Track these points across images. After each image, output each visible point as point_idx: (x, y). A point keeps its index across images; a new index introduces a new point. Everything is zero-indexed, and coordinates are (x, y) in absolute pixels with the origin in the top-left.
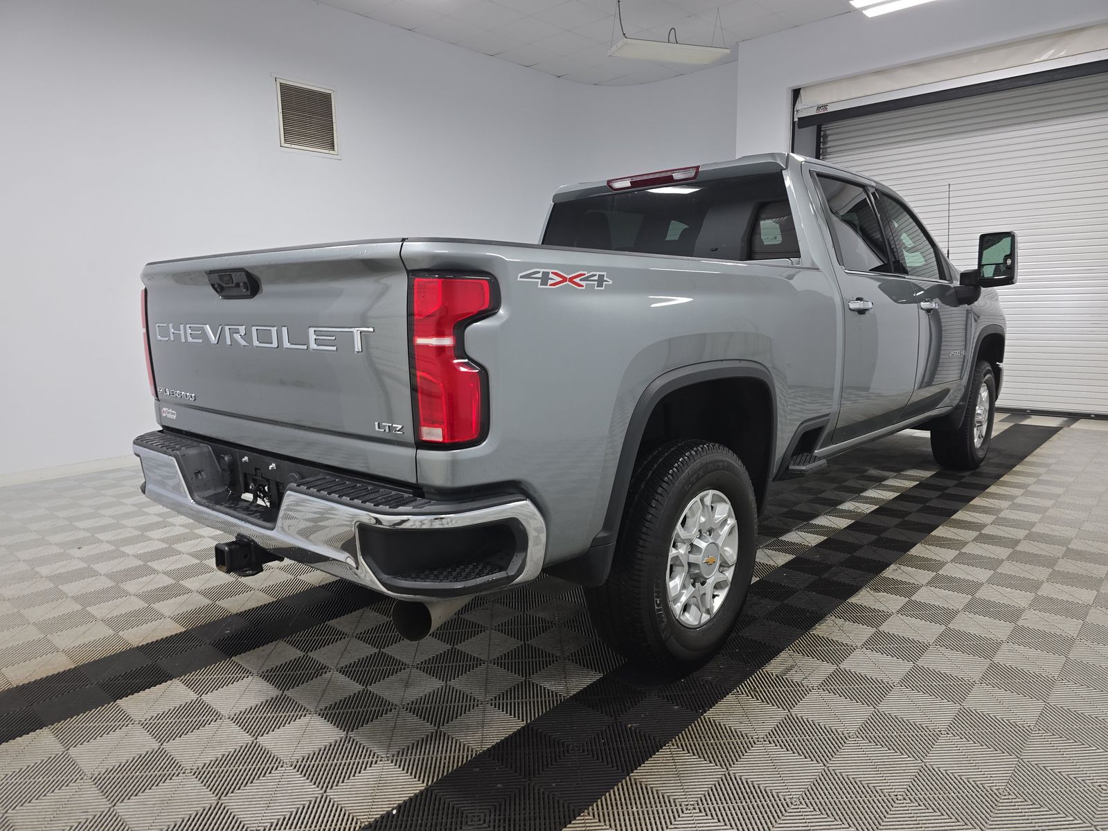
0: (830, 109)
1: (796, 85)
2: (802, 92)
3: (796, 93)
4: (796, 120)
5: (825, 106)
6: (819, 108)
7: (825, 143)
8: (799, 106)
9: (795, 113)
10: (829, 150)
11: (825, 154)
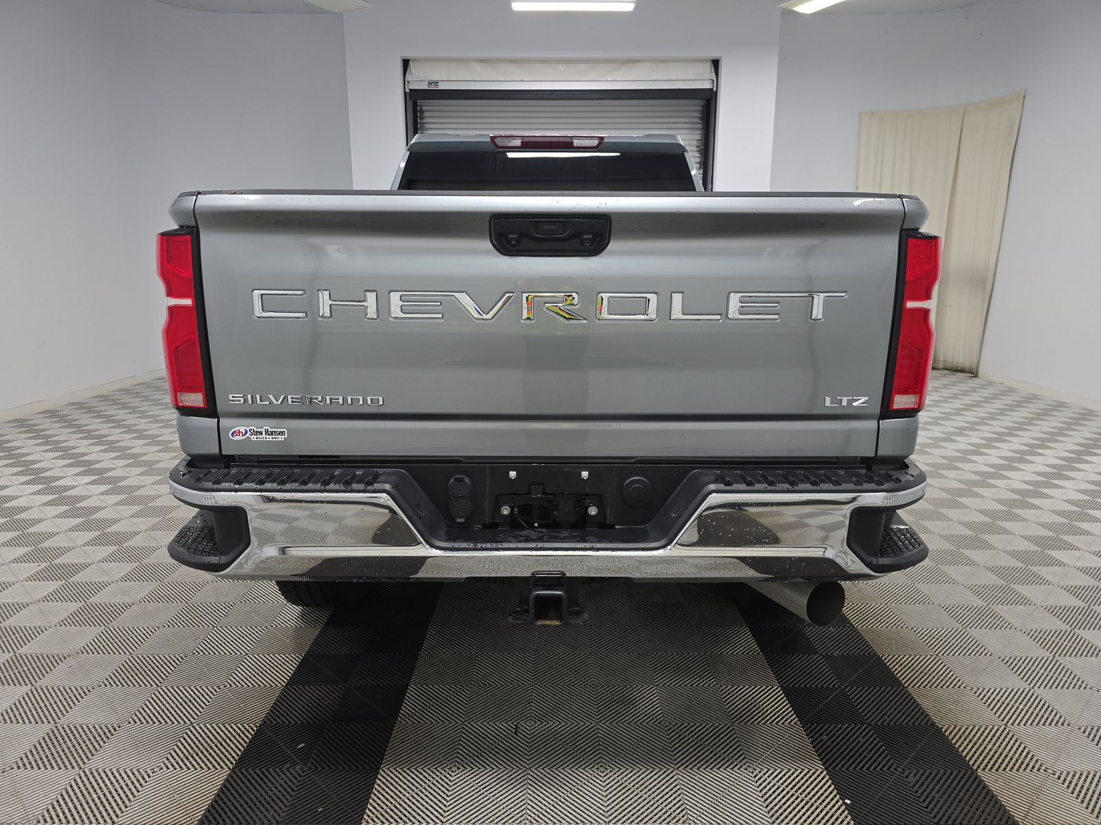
0: (442, 86)
1: (407, 55)
2: (411, 63)
3: (406, 63)
4: (407, 90)
5: (436, 83)
6: (430, 83)
7: (422, 118)
8: (409, 77)
9: (406, 83)
10: (426, 126)
11: (423, 129)
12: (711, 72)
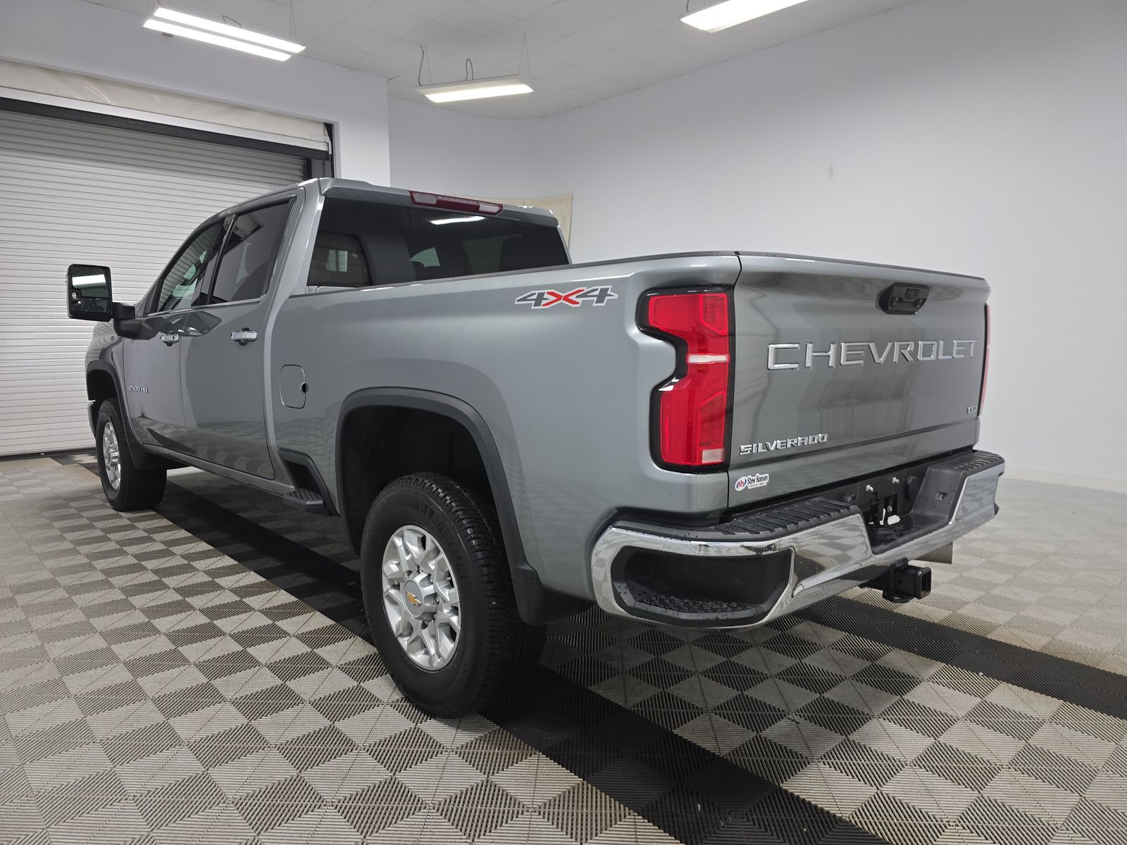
12: (325, 135)
